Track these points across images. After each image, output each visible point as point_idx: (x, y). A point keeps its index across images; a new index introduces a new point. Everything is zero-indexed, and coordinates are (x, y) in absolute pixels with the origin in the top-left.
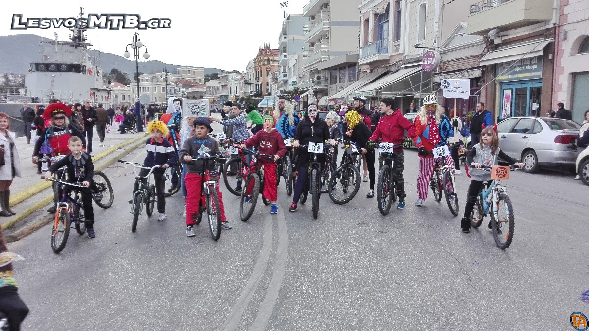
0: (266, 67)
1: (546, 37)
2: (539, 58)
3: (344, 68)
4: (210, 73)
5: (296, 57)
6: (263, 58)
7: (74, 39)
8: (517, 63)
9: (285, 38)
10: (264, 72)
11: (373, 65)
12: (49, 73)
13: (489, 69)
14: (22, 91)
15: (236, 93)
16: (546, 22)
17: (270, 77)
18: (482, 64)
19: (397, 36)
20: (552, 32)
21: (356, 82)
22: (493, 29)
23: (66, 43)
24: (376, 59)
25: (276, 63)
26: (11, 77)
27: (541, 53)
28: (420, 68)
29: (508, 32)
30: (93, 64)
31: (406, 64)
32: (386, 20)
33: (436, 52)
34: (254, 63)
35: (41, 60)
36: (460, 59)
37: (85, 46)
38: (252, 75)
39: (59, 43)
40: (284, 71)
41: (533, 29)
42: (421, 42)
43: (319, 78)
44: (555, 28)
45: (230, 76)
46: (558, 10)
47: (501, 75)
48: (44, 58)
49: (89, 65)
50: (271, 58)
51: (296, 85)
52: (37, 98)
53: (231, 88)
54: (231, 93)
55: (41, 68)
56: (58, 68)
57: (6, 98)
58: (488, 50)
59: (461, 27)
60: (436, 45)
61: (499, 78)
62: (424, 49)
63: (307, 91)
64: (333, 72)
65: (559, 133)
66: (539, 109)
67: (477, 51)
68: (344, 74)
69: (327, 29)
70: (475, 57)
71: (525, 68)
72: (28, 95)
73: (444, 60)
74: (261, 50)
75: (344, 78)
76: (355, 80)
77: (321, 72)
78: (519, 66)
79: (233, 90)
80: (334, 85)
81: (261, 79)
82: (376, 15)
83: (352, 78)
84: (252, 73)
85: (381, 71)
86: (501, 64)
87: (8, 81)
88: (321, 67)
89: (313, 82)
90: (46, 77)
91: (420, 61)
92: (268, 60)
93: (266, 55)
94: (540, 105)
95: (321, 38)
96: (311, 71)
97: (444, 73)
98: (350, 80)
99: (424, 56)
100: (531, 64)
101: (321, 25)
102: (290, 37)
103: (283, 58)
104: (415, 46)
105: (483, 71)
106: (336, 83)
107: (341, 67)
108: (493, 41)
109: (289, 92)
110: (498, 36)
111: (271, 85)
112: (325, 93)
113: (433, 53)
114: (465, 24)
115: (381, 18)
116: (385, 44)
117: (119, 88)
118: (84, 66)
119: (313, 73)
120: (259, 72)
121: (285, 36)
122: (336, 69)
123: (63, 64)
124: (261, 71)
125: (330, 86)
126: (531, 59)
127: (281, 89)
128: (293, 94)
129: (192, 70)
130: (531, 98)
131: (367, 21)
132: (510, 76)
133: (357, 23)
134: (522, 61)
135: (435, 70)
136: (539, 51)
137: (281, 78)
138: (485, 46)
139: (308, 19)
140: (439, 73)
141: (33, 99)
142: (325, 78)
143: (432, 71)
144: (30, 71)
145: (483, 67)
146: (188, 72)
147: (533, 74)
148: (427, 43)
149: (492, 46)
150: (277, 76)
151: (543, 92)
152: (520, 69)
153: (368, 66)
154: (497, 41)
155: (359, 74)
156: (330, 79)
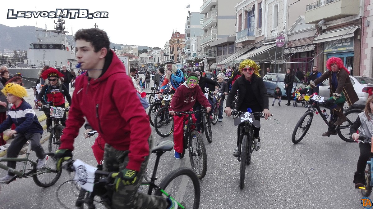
0: (177, 45)
1: (355, 25)
2: (352, 38)
3: (226, 45)
4: (142, 49)
5: (196, 39)
6: (175, 40)
7: (57, 28)
8: (337, 41)
9: (189, 27)
10: (176, 48)
11: (245, 43)
12: (42, 50)
13: (319, 45)
14: (25, 61)
15: (158, 61)
16: (355, 15)
17: (180, 51)
18: (314, 42)
19: (260, 25)
20: (360, 22)
21: (234, 54)
22: (321, 20)
23: (52, 31)
24: (247, 39)
25: (183, 43)
26: (18, 52)
27: (353, 35)
28: (275, 45)
29: (331, 22)
30: (70, 44)
31: (265, 42)
32: (253, 15)
33: (285, 35)
34: (169, 43)
35: (37, 42)
36: (301, 39)
37: (64, 33)
38: (168, 50)
39: (48, 31)
40: (189, 47)
41: (347, 20)
42: (276, 28)
43: (210, 52)
44: (361, 19)
45: (154, 51)
46: (363, 7)
47: (327, 49)
48: (39, 40)
49: (67, 45)
50: (180, 40)
51: (196, 56)
52: (35, 65)
53: (155, 58)
54: (155, 62)
55: (37, 47)
56: (48, 46)
57: (15, 65)
58: (319, 34)
59: (301, 19)
60: (284, 31)
61: (326, 51)
62: (277, 33)
63: (203, 60)
64: (220, 48)
65: (365, 86)
66: (352, 71)
67: (311, 34)
68: (226, 49)
69: (216, 21)
70: (310, 38)
71: (343, 45)
72: (29, 64)
73: (290, 40)
74: (173, 34)
75: (227, 51)
76: (233, 53)
77: (212, 48)
78: (338, 44)
79: (157, 59)
80: (220, 56)
81: (174, 53)
82: (246, 12)
83: (232, 52)
84: (168, 49)
85: (250, 47)
86: (327, 42)
87: (16, 55)
88: (212, 45)
89: (207, 54)
90: (40, 52)
91: (275, 40)
92: (178, 41)
93: (176, 37)
94: (352, 68)
95: (212, 27)
96: (206, 47)
97: (291, 48)
98: (229, 53)
99: (277, 37)
100: (346, 42)
101: (211, 19)
102: (192, 26)
103: (188, 40)
104: (272, 31)
105: (315, 47)
106: (221, 55)
107: (224, 45)
108: (321, 27)
109: (192, 61)
110: (324, 24)
111: (180, 56)
112: (214, 61)
113: (283, 35)
114: (303, 17)
115: (249, 14)
116: (252, 30)
118: (63, 45)
119: (206, 49)
120: (172, 48)
121: (189, 26)
122: (221, 46)
123: (51, 44)
124: (174, 48)
125: (217, 57)
126: (346, 39)
127: (186, 59)
128: (194, 62)
129: (131, 48)
130: (346, 63)
131: (240, 15)
132: (333, 50)
133: (234, 17)
134: (340, 40)
135: (284, 46)
136: (352, 33)
137: (186, 51)
138: (316, 31)
139: (203, 15)
140: (287, 48)
141: (32, 66)
142: (215, 52)
143: (283, 46)
144: (30, 48)
145: (315, 44)
146: (128, 49)
147: (347, 48)
148: (280, 29)
149: (321, 31)
150: (183, 51)
151: (355, 60)
152: (339, 45)
153: (241, 44)
154: (324, 28)
155: (236, 50)
156: (218, 52)
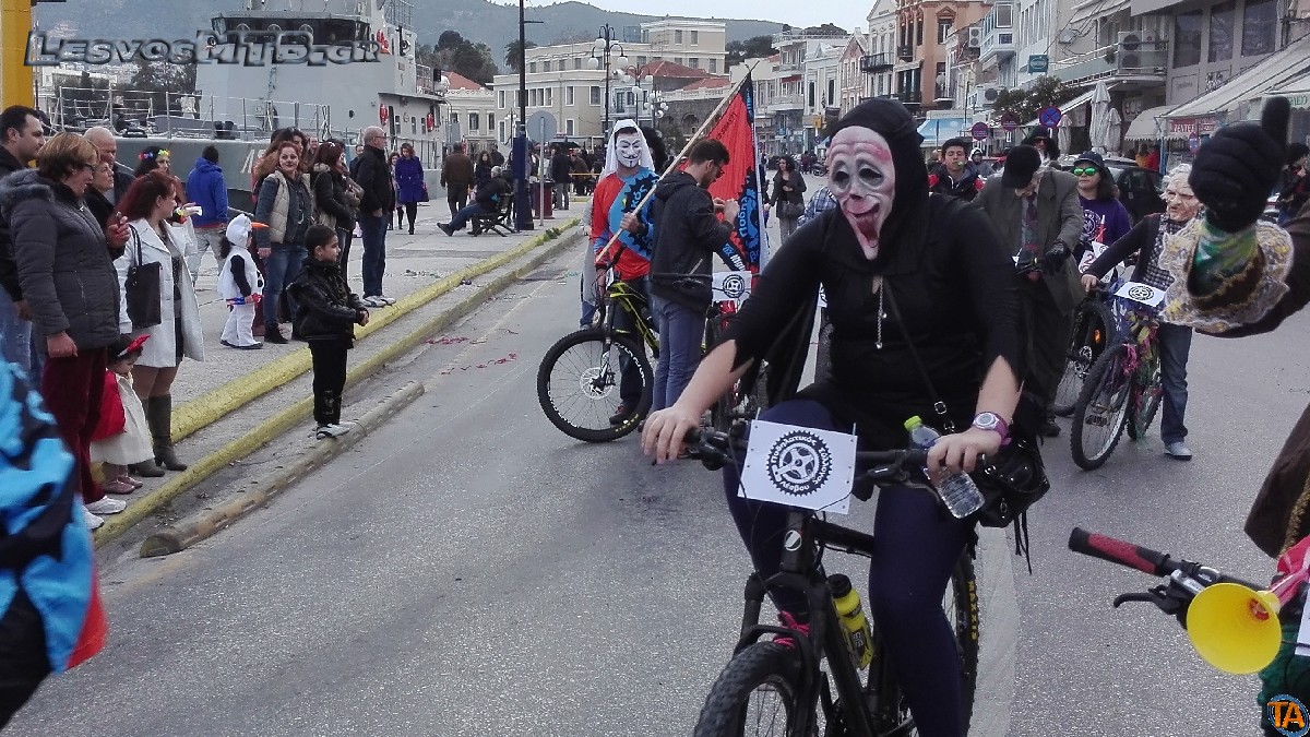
3: (1230, 6)
4: (744, 38)
10: (930, 28)
14: (187, 104)
21: (1275, 59)
30: (390, 17)
35: (242, 8)
38: (887, 38)
43: (1131, 44)
49: (378, 22)
51: (1045, 69)
53: (812, 85)
54: (812, 103)
63: (1087, 89)
64: (1188, 24)
68: (1229, 30)
72: (205, 116)
75: (1230, 40)
76: (1268, 48)
77: (1141, 21)
80: (1191, 70)
81: (920, 53)
83: (1260, 45)
84: (888, 31)
89: (1110, 58)
96: (1104, 19)
98: (1246, 51)
106: (1196, 60)
107: (1216, 5)
109: (1020, 96)
111: (953, 72)
112: (1154, 96)
117: (463, 93)
118: (363, 25)
119: (1108, 26)
122: (1197, 12)
123: (306, 21)
124: (920, 24)
125: (1172, 72)
127: (987, 86)
128: (1035, 101)
137: (990, 46)
141: (219, 126)
142: (1158, 43)
146: (673, 38)
150: (975, 42)
155: (1286, 31)
156: (1176, 47)
